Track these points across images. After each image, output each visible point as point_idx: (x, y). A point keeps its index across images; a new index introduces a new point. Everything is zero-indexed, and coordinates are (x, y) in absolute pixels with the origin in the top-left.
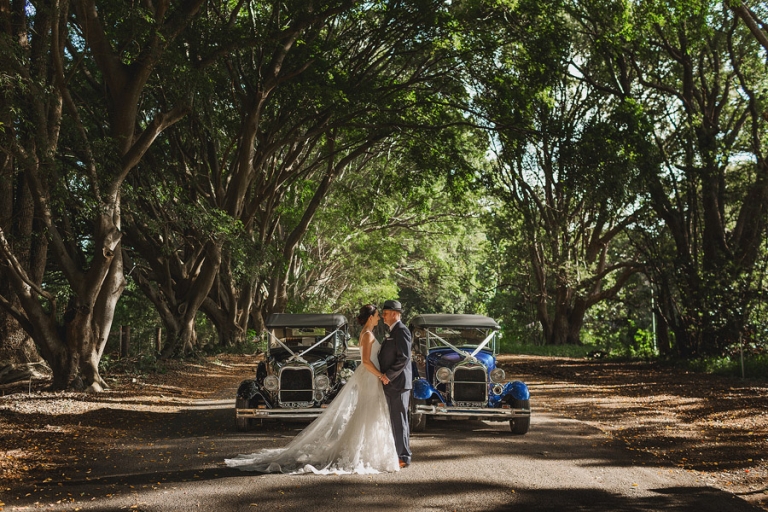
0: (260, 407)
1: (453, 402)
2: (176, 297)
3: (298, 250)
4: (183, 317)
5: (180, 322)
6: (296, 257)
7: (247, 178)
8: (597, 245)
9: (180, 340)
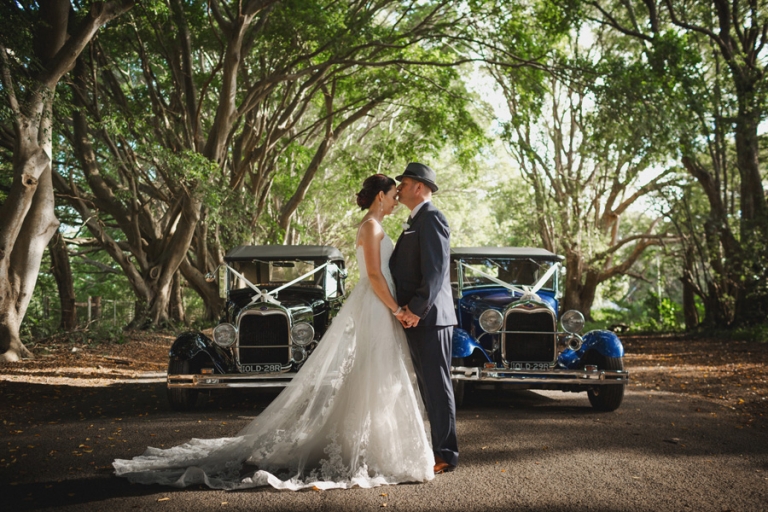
0: (204, 371)
1: (505, 362)
2: (148, 260)
3: (296, 224)
4: (156, 282)
5: (152, 288)
6: (294, 231)
7: (228, 119)
8: (610, 217)
9: (153, 309)
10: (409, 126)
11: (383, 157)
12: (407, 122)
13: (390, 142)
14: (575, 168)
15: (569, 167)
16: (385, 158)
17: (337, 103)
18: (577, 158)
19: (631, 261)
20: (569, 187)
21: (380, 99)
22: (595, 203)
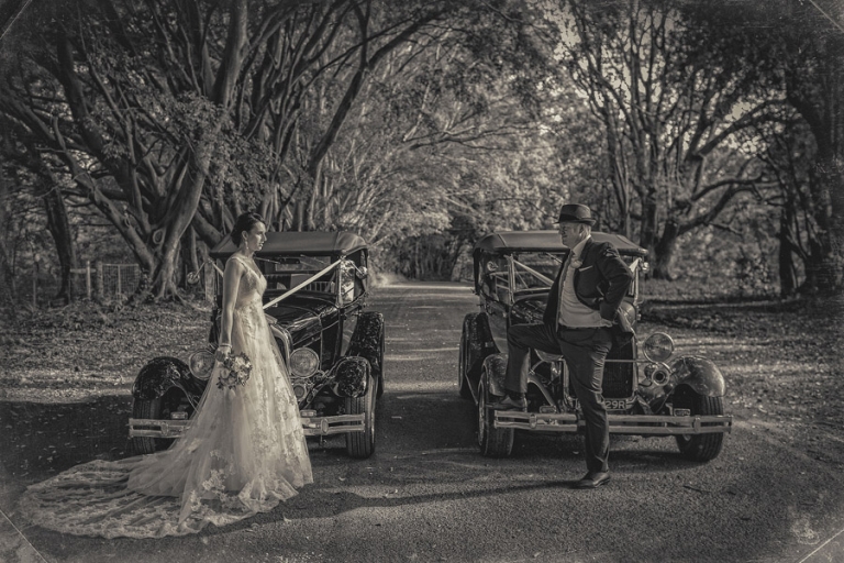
2: (151, 222)
3: (329, 169)
4: (160, 248)
5: (156, 255)
6: (326, 178)
7: (238, 53)
8: (694, 157)
9: (158, 279)
10: (458, 54)
11: (427, 91)
12: (456, 48)
13: (436, 72)
14: (655, 99)
15: (648, 100)
16: (430, 91)
17: (374, 26)
18: (657, 88)
19: (717, 210)
20: (646, 123)
21: (424, 21)
22: (677, 142)
